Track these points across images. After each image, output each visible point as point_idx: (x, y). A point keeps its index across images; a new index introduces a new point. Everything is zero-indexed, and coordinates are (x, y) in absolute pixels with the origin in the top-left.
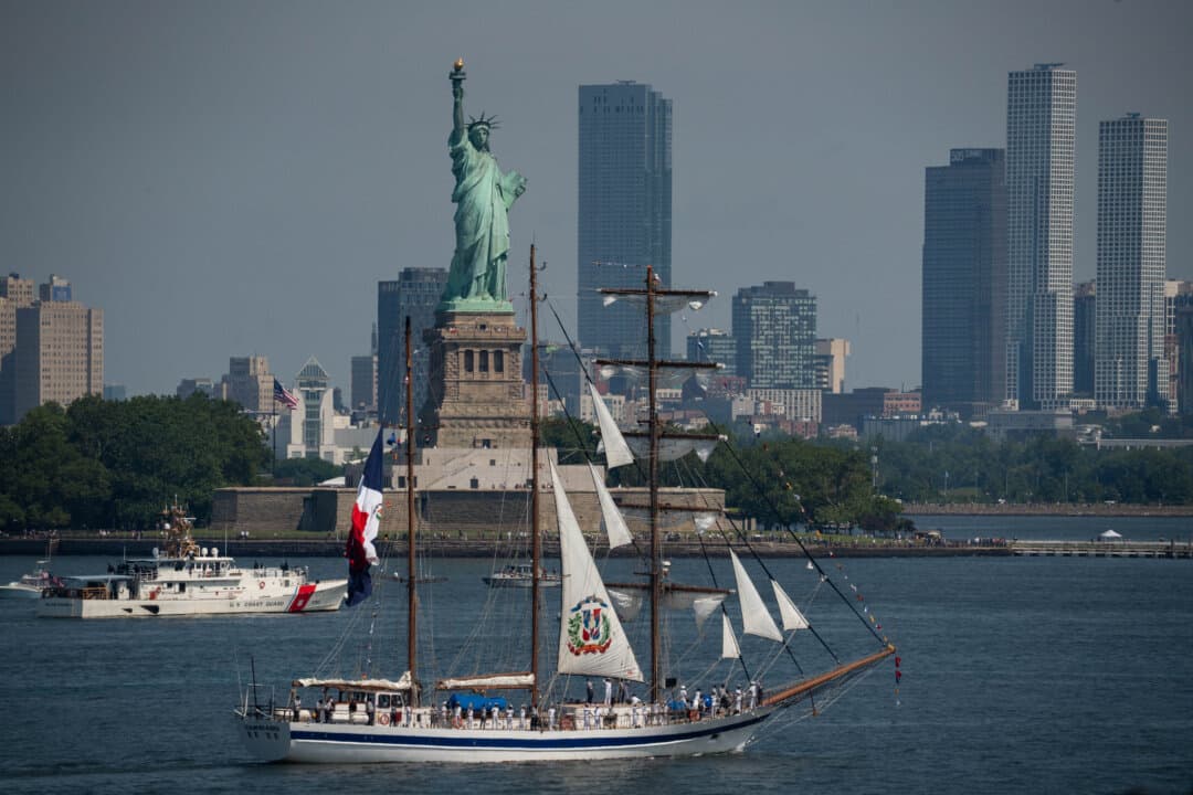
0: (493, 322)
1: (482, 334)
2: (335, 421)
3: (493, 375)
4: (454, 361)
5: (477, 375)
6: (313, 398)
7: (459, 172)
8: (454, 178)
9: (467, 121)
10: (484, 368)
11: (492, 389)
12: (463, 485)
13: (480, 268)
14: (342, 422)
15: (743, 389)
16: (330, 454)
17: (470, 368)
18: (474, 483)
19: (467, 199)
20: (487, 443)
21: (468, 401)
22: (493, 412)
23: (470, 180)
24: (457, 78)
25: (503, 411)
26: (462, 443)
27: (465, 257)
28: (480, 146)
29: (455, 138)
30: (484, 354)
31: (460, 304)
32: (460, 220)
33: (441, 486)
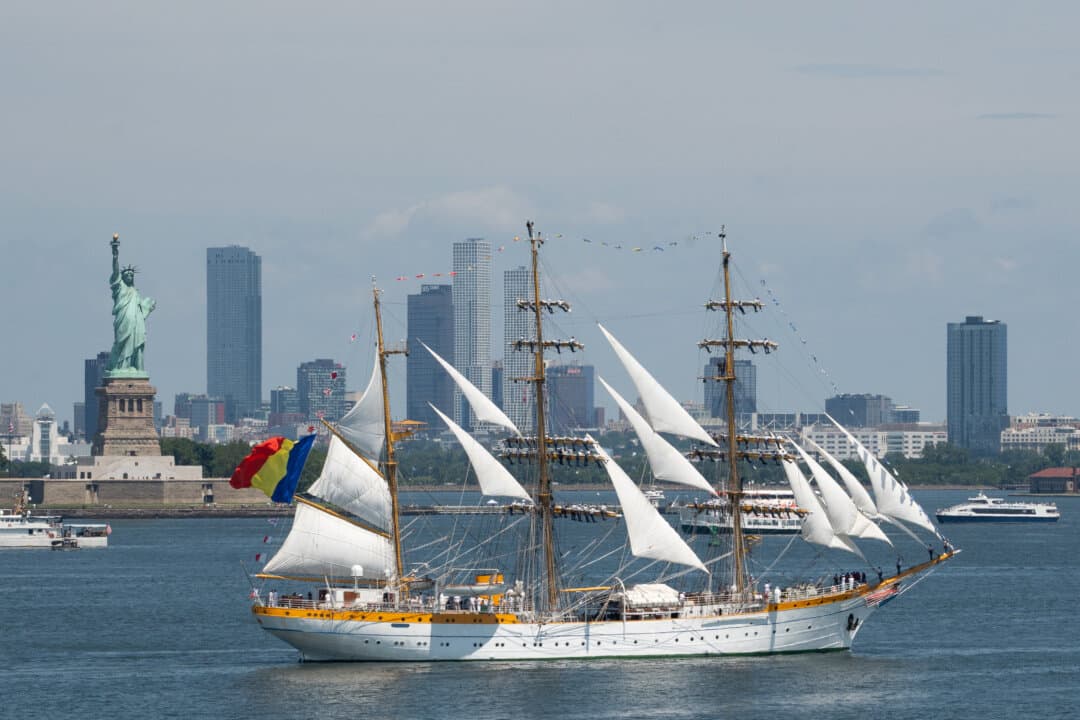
0: (136, 383)
1: (131, 391)
2: (58, 441)
3: (136, 414)
4: (113, 407)
5: (127, 413)
6: (45, 427)
7: (115, 297)
8: (113, 301)
9: (121, 269)
10: (131, 409)
11: (136, 422)
12: (119, 477)
13: (128, 352)
14: (64, 440)
15: (304, 421)
16: (55, 459)
17: (122, 409)
18: (125, 476)
19: (121, 313)
20: (133, 453)
21: (122, 429)
22: (136, 435)
23: (122, 302)
24: (115, 244)
25: (143, 435)
26: (119, 453)
27: (120, 346)
28: (130, 283)
29: (113, 278)
30: (131, 402)
31: (117, 373)
32: (117, 326)
33: (106, 478)
